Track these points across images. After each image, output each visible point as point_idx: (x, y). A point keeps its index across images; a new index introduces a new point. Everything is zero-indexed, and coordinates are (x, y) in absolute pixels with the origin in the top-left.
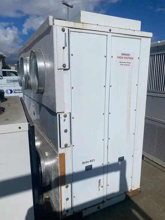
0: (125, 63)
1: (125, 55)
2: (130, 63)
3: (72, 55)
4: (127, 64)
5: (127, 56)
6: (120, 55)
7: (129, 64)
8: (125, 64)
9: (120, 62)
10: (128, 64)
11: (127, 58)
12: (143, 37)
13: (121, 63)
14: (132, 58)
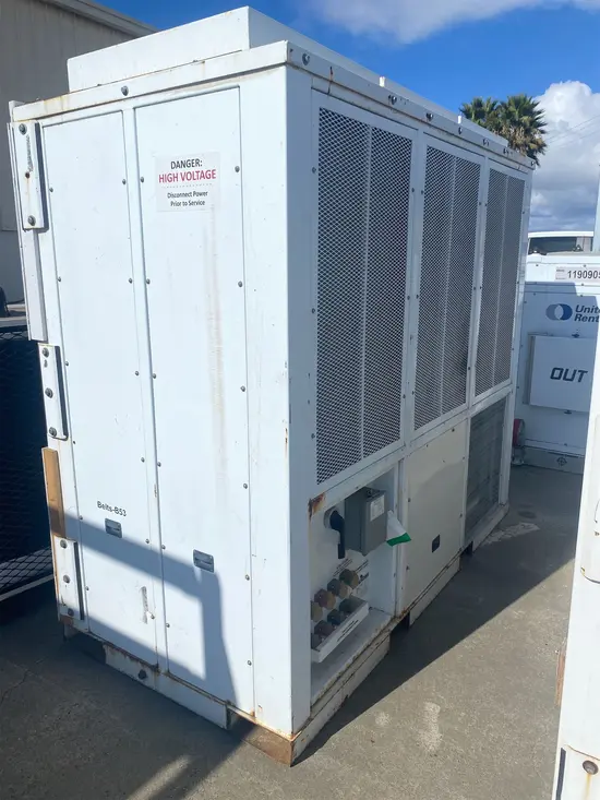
0: (186, 195)
1: (184, 164)
2: (205, 194)
3: (52, 190)
4: (195, 199)
5: (192, 170)
6: (168, 170)
7: (201, 198)
8: (186, 199)
9: (171, 195)
10: (197, 200)
11: (192, 175)
12: (243, 73)
13: (172, 199)
14: (211, 175)
